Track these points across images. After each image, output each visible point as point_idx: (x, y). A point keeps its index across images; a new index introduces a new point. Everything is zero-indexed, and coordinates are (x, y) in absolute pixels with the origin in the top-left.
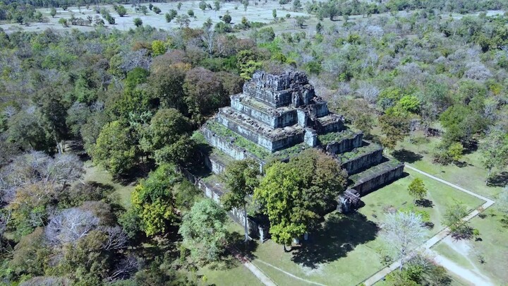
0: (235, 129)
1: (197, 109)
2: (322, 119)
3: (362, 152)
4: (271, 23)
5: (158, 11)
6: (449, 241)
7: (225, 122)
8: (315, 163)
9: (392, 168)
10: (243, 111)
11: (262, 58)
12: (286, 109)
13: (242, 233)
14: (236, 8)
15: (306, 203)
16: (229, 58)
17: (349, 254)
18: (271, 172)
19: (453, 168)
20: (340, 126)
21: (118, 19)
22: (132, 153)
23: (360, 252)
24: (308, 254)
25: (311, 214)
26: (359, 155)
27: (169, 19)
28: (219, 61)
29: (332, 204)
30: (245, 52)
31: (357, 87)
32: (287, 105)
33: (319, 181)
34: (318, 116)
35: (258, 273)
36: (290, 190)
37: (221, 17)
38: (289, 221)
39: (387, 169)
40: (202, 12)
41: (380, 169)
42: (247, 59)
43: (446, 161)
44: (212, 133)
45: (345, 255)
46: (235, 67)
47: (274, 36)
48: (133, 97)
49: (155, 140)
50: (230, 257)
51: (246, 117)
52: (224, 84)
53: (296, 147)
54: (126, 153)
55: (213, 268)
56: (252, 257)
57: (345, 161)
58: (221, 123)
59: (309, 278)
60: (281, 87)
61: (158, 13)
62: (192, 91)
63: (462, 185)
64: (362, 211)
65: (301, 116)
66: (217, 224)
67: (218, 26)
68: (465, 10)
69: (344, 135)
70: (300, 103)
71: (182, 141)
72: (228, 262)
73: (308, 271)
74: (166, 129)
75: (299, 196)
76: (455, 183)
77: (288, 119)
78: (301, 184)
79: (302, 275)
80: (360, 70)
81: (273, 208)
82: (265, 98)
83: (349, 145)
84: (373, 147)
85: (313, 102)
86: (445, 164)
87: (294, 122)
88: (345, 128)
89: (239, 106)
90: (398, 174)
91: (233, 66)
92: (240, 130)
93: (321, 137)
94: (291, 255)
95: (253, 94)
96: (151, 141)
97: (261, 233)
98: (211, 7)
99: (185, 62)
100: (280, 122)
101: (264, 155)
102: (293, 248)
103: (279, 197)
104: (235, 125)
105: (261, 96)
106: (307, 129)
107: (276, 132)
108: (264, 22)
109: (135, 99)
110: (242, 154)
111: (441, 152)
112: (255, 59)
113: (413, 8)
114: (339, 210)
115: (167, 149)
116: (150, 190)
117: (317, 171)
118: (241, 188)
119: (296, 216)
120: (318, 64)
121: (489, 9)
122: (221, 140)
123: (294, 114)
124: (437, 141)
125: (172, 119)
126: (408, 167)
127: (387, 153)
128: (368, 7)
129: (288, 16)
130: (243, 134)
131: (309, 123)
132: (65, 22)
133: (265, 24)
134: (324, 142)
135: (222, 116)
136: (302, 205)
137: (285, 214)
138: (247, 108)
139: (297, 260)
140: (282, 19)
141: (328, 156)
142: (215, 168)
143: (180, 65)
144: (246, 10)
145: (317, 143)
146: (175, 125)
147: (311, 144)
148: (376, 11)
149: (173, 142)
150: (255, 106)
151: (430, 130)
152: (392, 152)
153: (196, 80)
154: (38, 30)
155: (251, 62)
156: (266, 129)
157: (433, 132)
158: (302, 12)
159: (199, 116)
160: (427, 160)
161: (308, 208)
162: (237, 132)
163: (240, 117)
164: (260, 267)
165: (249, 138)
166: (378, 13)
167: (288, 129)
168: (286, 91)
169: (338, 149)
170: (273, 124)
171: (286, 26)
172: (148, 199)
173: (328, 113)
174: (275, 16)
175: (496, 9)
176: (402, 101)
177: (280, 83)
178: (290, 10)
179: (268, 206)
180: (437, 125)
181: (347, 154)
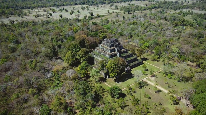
0: (100, 53)
1: (89, 48)
2: (122, 50)
3: (132, 58)
4: (107, 15)
5: (66, 10)
6: (150, 78)
7: (97, 51)
8: (119, 60)
9: (139, 62)
10: (102, 48)
11: (106, 32)
12: (113, 48)
13: (103, 77)
14: (94, 9)
15: (117, 69)
16: (96, 32)
17: (127, 80)
18: (109, 62)
19: (156, 62)
20: (126, 52)
21: (53, 14)
22: (74, 59)
23: (130, 80)
24: (118, 81)
25: (118, 71)
26: (131, 59)
27: (71, 14)
28: (93, 33)
29: (124, 70)
30: (100, 30)
31: (133, 40)
32: (113, 47)
33: (120, 64)
34: (120, 49)
35: (107, 84)
36: (114, 66)
37: (89, 13)
38: (113, 72)
39: (138, 62)
40: (82, 11)
41: (137, 62)
42: (101, 33)
43: (154, 60)
44: (94, 54)
45: (126, 81)
46: (98, 35)
47: (108, 21)
48: (73, 45)
49: (81, 56)
50: (101, 82)
51: (103, 50)
52: (96, 41)
53: (115, 57)
54: (73, 59)
55: (97, 84)
56: (105, 82)
57: (127, 60)
58: (96, 51)
59: (118, 85)
60: (111, 43)
61: (66, 11)
62: (88, 43)
63: (157, 66)
64: (131, 72)
65: (116, 50)
66: (98, 74)
67: (89, 17)
68: (176, 9)
69: (127, 54)
70: (116, 46)
71: (87, 56)
72: (100, 83)
73: (118, 84)
74: (84, 53)
75: (116, 67)
76: (155, 65)
77: (113, 50)
78: (116, 65)
79: (117, 84)
80: (135, 34)
81: (110, 70)
82: (107, 45)
83: (129, 56)
84: (135, 57)
85: (119, 46)
86: (154, 61)
87: (115, 51)
88: (128, 52)
89: (101, 47)
90: (141, 63)
91: (97, 35)
92: (101, 53)
93: (121, 55)
94: (114, 81)
95: (104, 44)
96: (80, 56)
97: (107, 76)
98: (85, 8)
99: (84, 34)
100: (111, 51)
101: (108, 59)
102: (115, 80)
103: (111, 67)
104: (100, 52)
105: (106, 45)
106: (118, 53)
107: (110, 54)
108: (105, 15)
109: (74, 46)
110: (102, 59)
111: (153, 58)
112: (104, 33)
113: (158, 8)
114: (126, 72)
115: (84, 58)
116: (82, 67)
117: (119, 62)
118: (103, 66)
119: (115, 71)
120: (122, 33)
121: (185, 8)
122: (96, 56)
123: (115, 49)
124: (153, 55)
125: (85, 51)
126: (144, 62)
127: (139, 58)
128: (142, 8)
129: (113, 12)
130: (102, 54)
131: (118, 51)
132: (35, 16)
133: (105, 16)
134: (122, 56)
135: (96, 50)
136: (116, 69)
137: (113, 71)
138: (103, 48)
139: (115, 82)
140: (111, 13)
141: (123, 59)
142: (95, 63)
143: (84, 36)
144: (98, 10)
145: (120, 56)
146: (86, 52)
147: (119, 56)
148: (144, 10)
149: (85, 56)
150: (105, 47)
151: (152, 52)
152: (141, 58)
153: (89, 40)
154: (27, 19)
155: (102, 33)
156: (108, 53)
157: (153, 53)
158: (118, 10)
159: (89, 49)
160: (150, 60)
161: (118, 70)
162: (101, 54)
163: (101, 50)
164: (108, 83)
165: (104, 55)
166: (145, 10)
167: (113, 53)
168: (113, 43)
169: (126, 57)
170: (109, 51)
171: (112, 16)
172: (82, 69)
173: (123, 48)
174: (108, 12)
175: (187, 8)
176: (145, 44)
177: (111, 42)
178: (114, 9)
179: (109, 69)
180: (154, 51)
181: (128, 59)
